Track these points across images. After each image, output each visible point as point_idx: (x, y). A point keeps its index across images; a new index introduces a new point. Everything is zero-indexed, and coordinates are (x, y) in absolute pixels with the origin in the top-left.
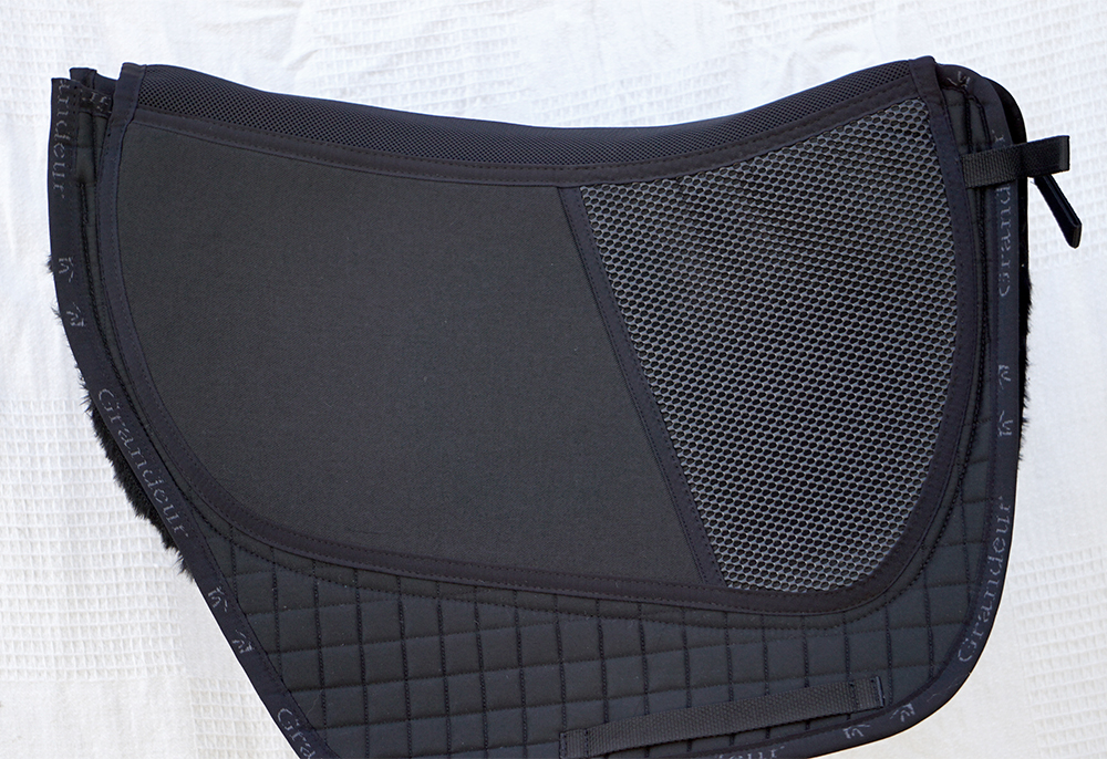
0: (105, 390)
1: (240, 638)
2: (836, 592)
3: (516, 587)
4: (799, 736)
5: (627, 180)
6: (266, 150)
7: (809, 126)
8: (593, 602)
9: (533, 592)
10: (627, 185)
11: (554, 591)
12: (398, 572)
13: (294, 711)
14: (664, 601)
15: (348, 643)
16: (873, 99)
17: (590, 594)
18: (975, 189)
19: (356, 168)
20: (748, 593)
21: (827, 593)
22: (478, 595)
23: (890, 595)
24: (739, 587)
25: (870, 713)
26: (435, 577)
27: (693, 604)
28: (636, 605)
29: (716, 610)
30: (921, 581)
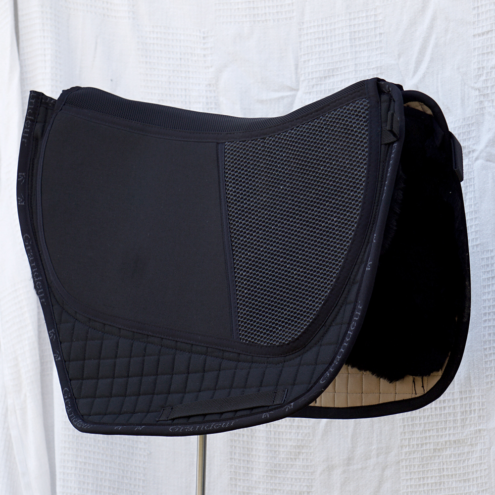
0: (26, 235)
1: (57, 354)
2: (281, 346)
3: (163, 336)
4: (247, 415)
5: (243, 140)
6: (110, 125)
8: (191, 346)
9: (169, 339)
11: (176, 339)
12: (120, 327)
13: (69, 389)
14: (216, 347)
17: (189, 342)
20: (248, 344)
23: (306, 349)
24: (244, 341)
25: (277, 406)
27: (227, 349)
28: (205, 348)
29: (235, 353)
30: (320, 343)
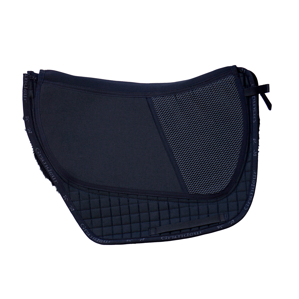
0: (37, 148)
1: (71, 207)
2: (215, 194)
3: (138, 194)
4: (207, 228)
5: (163, 96)
8: (157, 197)
9: (142, 195)
10: (163, 97)
11: (147, 195)
12: (109, 191)
13: (84, 224)
14: (174, 197)
15: (97, 208)
18: (247, 97)
19: (97, 94)
20: (194, 195)
21: (213, 194)
23: (228, 194)
24: (192, 193)
25: (224, 222)
26: (118, 192)
27: (181, 198)
28: (167, 198)
29: (186, 199)
30: (235, 191)
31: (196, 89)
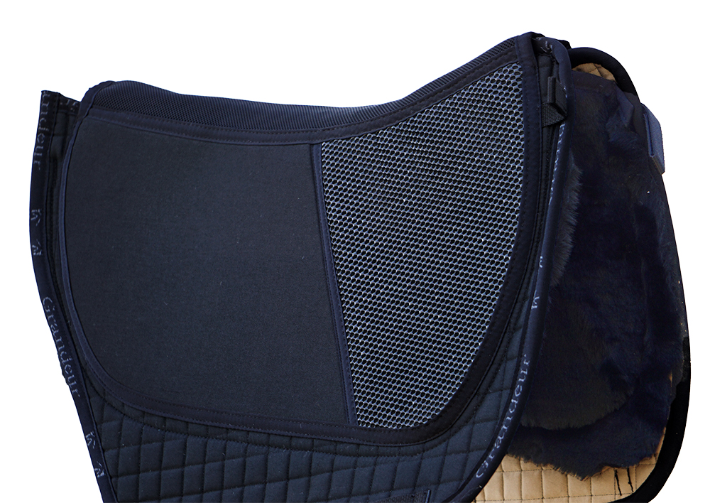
0: (47, 298)
1: (99, 467)
2: (418, 427)
3: (248, 429)
5: (347, 136)
6: (158, 131)
7: (451, 88)
9: (258, 432)
10: (347, 139)
11: (268, 431)
12: (187, 420)
14: (326, 438)
15: (153, 470)
16: (488, 65)
17: (286, 433)
19: (206, 139)
20: (370, 430)
21: (413, 428)
22: (228, 435)
23: (453, 429)
24: (365, 426)
26: (206, 423)
27: (341, 440)
28: (310, 441)
29: (353, 443)
30: (471, 421)
31: (422, 112)
